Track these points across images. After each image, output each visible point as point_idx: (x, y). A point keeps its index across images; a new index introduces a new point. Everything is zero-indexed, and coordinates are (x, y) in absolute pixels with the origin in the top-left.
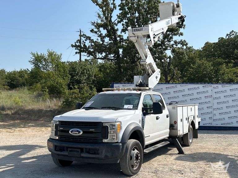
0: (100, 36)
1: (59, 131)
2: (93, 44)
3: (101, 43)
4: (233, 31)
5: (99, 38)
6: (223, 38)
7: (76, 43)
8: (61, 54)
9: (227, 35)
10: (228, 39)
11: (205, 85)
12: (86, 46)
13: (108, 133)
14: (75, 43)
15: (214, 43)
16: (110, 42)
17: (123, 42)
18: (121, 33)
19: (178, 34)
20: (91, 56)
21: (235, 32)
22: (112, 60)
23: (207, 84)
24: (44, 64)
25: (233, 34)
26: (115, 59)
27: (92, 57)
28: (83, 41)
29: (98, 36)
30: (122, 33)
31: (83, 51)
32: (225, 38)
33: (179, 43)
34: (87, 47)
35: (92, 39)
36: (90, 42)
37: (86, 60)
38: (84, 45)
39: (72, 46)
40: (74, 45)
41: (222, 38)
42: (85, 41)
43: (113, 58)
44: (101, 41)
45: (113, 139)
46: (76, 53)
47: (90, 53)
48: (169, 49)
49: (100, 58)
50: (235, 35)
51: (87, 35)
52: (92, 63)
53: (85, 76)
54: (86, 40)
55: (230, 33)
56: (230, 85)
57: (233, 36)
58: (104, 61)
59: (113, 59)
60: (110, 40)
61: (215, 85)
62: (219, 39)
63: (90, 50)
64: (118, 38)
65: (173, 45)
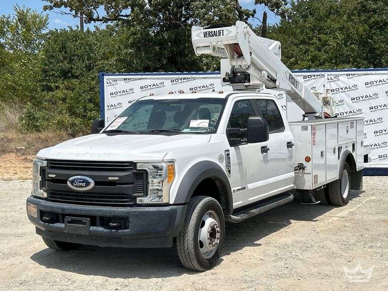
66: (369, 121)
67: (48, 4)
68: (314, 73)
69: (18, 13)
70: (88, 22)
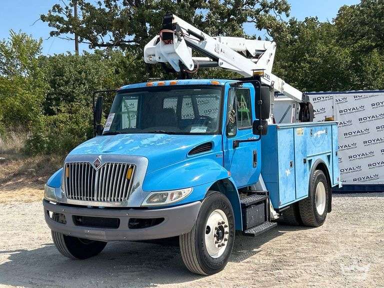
8: (41, 41)
11: (318, 96)
23: (322, 94)
24: (4, 61)
33: (271, 7)
39: (43, 18)
44: (106, 6)
48: (252, 21)
53: (84, 84)
56: (371, 94)
61: (340, 96)
65: (258, 12)
66: (376, 140)
67: (55, 30)
68: (323, 95)
69: (14, 38)
70: (93, 48)
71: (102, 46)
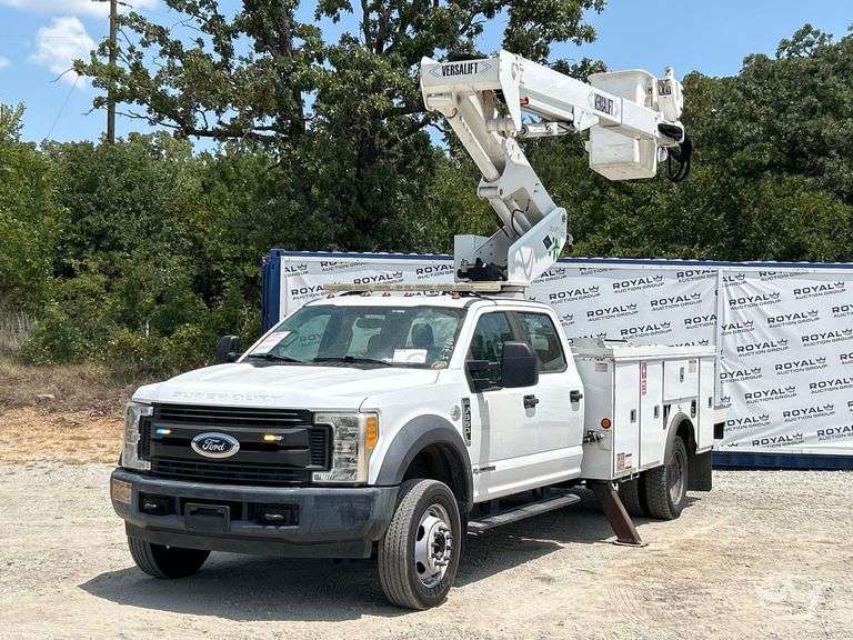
0: (214, 25)
1: (154, 440)
2: (178, 63)
3: (217, 58)
4: (808, 29)
5: (208, 38)
6: (766, 60)
7: (98, 57)
8: (22, 109)
9: (784, 45)
10: (785, 64)
12: (146, 73)
13: (332, 448)
14: (92, 53)
15: (725, 81)
16: (259, 56)
17: (321, 61)
18: (318, 17)
19: (572, 31)
20: (166, 120)
21: (817, 33)
22: (267, 141)
25: (810, 44)
26: (285, 140)
27: (173, 123)
28: (131, 49)
29: (204, 28)
30: (323, 16)
31: (131, 96)
32: (772, 57)
34: (153, 76)
35: (172, 37)
36: (163, 53)
37: (133, 137)
38: (136, 67)
40: (88, 62)
41: (762, 59)
42: (139, 48)
43: (271, 133)
45: (349, 471)
46: (98, 103)
47: (162, 107)
49: (210, 129)
50: (815, 46)
51: (152, 20)
52: (164, 152)
54: (145, 44)
55: (798, 37)
56: (795, 270)
57: (808, 49)
58: (225, 144)
59: (271, 139)
60: (258, 49)
62: (747, 61)
63: (164, 93)
64: (295, 39)
71: (204, 135)
